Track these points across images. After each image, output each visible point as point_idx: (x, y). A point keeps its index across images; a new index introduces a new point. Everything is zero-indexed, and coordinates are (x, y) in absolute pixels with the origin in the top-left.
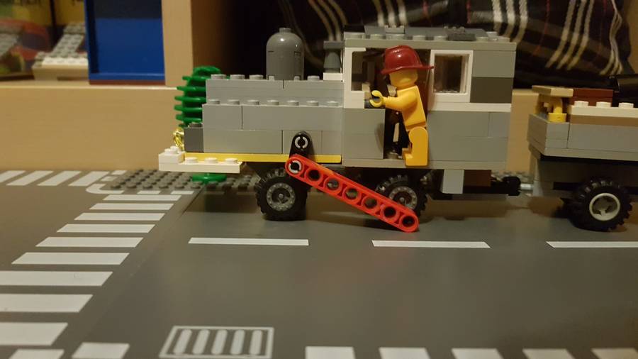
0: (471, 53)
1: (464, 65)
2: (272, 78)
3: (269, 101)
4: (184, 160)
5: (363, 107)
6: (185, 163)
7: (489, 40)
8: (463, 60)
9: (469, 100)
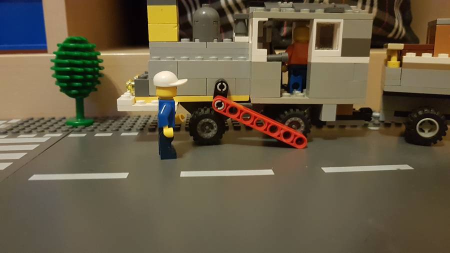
0: (342, 21)
1: (337, 30)
2: (197, 40)
3: (196, 57)
4: (135, 102)
5: (266, 61)
6: (136, 105)
7: (353, 12)
8: (335, 26)
9: (340, 55)
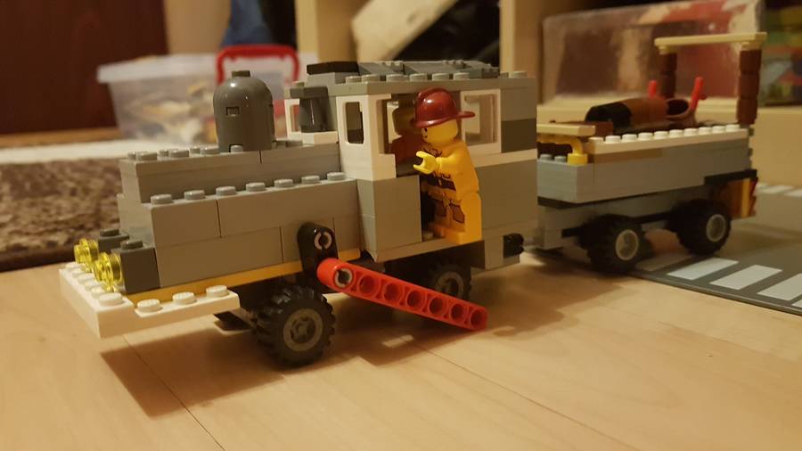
0: (498, 92)
2: (235, 149)
3: (247, 187)
5: (395, 176)
9: (500, 150)
